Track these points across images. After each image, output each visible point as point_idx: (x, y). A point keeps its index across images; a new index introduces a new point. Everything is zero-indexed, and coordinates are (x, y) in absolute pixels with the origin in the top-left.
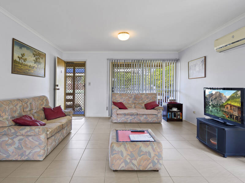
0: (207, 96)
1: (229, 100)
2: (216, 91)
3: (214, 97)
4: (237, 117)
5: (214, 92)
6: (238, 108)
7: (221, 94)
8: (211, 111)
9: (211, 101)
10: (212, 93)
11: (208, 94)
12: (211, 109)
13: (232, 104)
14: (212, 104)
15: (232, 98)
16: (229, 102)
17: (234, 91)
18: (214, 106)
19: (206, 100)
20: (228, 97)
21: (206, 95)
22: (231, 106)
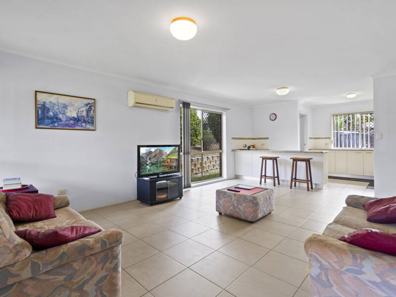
0: (143, 155)
1: (169, 155)
2: (156, 148)
3: (153, 154)
4: (175, 167)
5: (153, 149)
6: (176, 159)
7: (162, 151)
8: (149, 170)
9: (150, 159)
10: (151, 150)
11: (145, 152)
12: (149, 168)
13: (172, 158)
14: (150, 163)
15: (172, 153)
16: (169, 157)
17: (174, 148)
18: (152, 164)
19: (141, 160)
20: (168, 153)
21: (141, 154)
22: (171, 159)
